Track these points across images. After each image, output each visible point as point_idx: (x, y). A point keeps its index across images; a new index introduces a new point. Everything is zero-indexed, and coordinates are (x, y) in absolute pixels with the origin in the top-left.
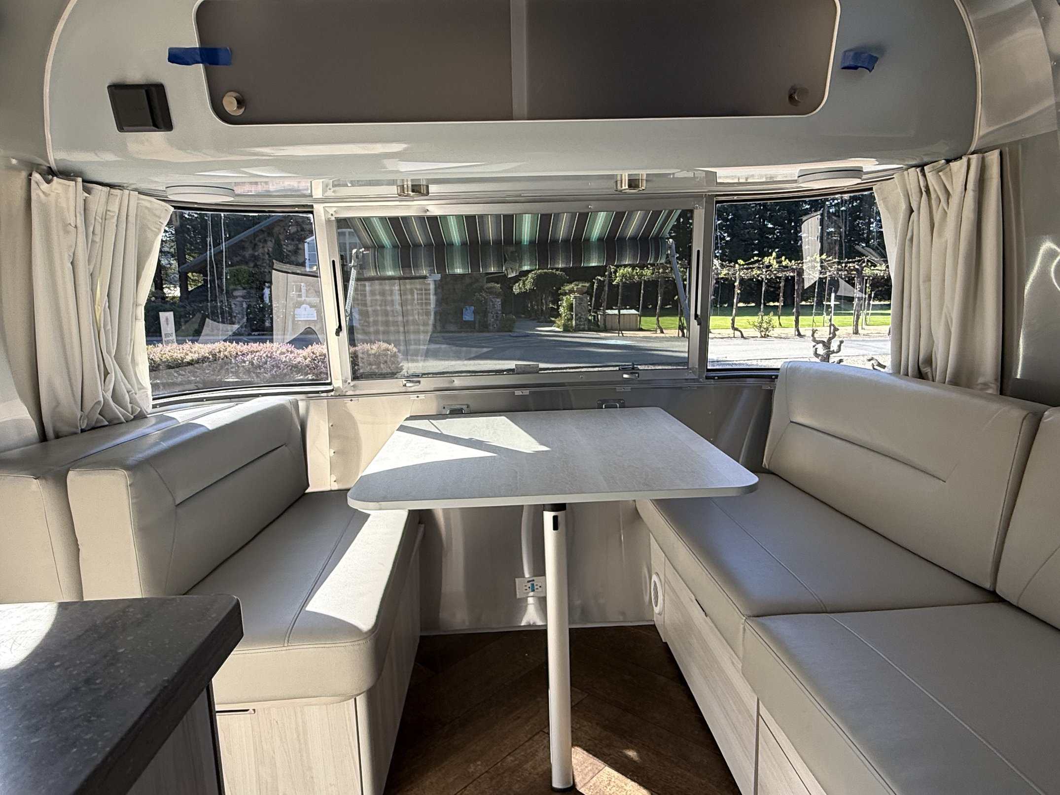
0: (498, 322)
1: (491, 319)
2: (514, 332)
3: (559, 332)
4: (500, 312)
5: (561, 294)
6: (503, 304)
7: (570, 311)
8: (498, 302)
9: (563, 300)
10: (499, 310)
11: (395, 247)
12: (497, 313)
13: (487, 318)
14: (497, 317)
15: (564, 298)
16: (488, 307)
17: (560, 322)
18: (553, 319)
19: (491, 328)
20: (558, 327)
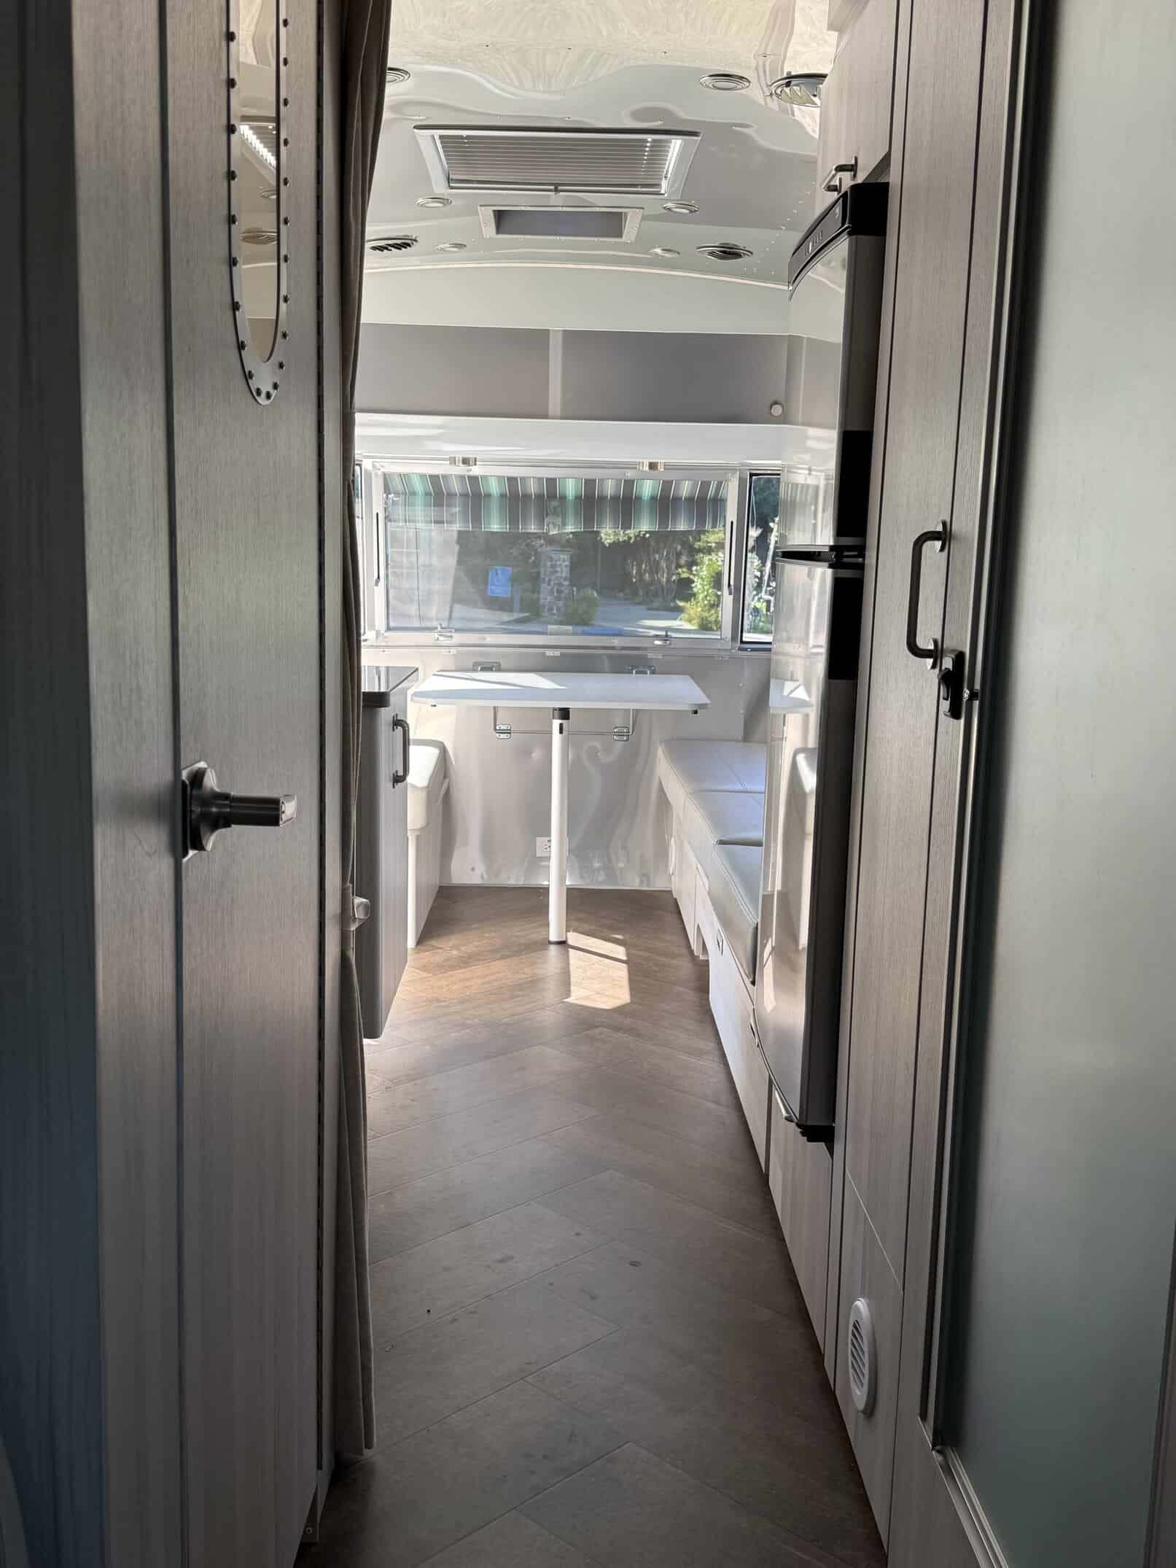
0: (561, 603)
1: (546, 597)
2: (591, 625)
3: (689, 631)
4: (566, 583)
5: (700, 550)
6: (573, 566)
7: (714, 587)
8: (564, 561)
9: (702, 563)
10: (565, 579)
11: (427, 494)
12: (560, 585)
13: (539, 592)
14: (559, 592)
15: (706, 559)
16: (542, 570)
17: (694, 609)
18: (681, 604)
19: (546, 614)
20: (690, 621)
